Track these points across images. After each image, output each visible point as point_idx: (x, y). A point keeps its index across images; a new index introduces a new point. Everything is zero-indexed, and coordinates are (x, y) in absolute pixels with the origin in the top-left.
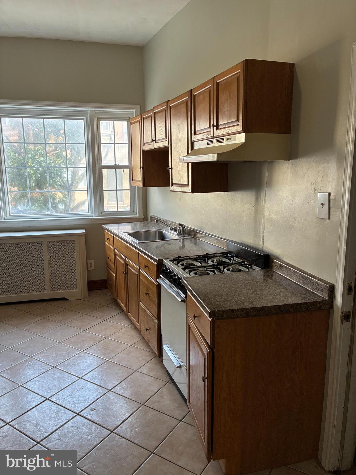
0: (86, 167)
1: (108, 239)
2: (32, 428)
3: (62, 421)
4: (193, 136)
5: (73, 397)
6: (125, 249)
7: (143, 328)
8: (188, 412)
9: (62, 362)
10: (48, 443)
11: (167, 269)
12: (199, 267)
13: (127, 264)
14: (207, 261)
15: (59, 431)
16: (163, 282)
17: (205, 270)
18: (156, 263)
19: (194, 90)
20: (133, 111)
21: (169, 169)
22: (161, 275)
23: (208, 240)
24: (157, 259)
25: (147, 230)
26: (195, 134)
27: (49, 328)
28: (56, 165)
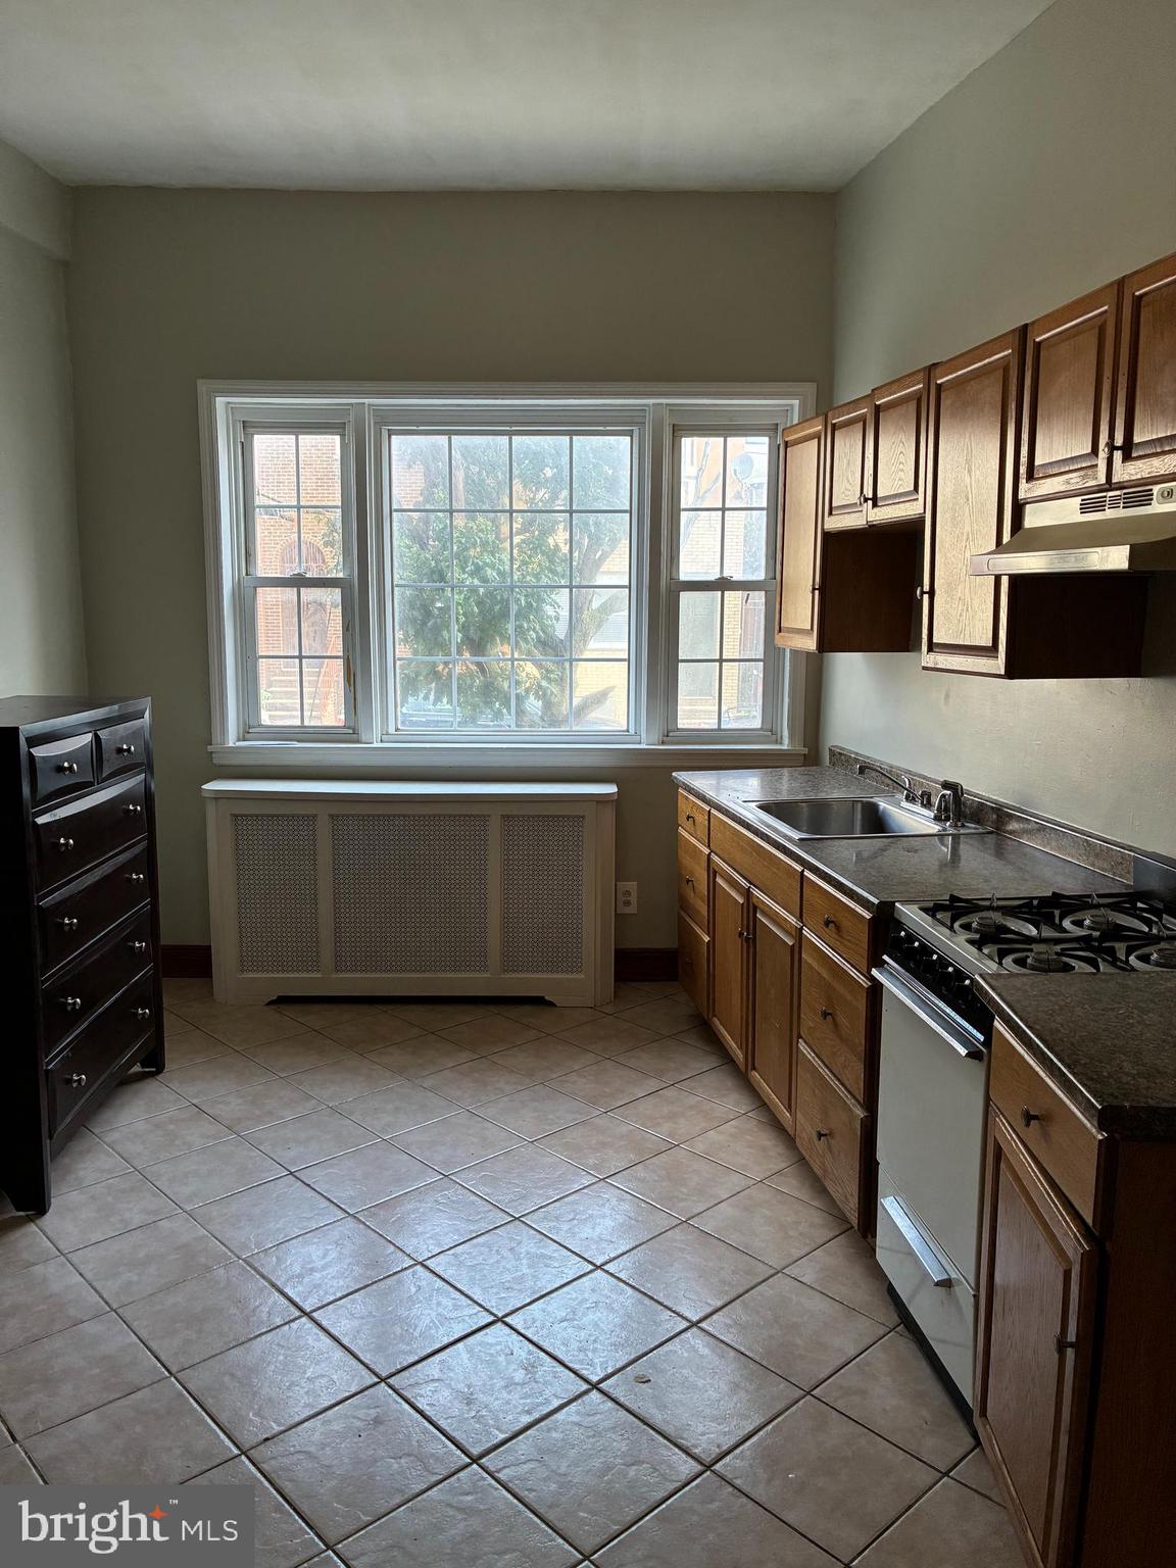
0: (627, 584)
1: (688, 818)
2: (457, 1408)
3: (547, 1401)
4: (1023, 485)
5: (581, 1328)
6: (752, 855)
7: (805, 1126)
8: (968, 1450)
9: (541, 1207)
10: (505, 1467)
11: (911, 938)
12: (1029, 940)
13: (755, 908)
14: (1057, 921)
15: (537, 1430)
16: (894, 980)
17: (1057, 953)
18: (867, 915)
19: (1036, 326)
20: (790, 405)
21: (923, 593)
22: (885, 957)
23: (1054, 844)
24: (876, 901)
25: (822, 796)
26: (1030, 477)
27: (496, 1089)
28: (528, 578)
